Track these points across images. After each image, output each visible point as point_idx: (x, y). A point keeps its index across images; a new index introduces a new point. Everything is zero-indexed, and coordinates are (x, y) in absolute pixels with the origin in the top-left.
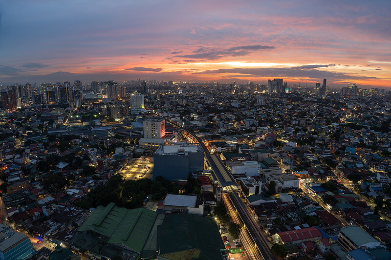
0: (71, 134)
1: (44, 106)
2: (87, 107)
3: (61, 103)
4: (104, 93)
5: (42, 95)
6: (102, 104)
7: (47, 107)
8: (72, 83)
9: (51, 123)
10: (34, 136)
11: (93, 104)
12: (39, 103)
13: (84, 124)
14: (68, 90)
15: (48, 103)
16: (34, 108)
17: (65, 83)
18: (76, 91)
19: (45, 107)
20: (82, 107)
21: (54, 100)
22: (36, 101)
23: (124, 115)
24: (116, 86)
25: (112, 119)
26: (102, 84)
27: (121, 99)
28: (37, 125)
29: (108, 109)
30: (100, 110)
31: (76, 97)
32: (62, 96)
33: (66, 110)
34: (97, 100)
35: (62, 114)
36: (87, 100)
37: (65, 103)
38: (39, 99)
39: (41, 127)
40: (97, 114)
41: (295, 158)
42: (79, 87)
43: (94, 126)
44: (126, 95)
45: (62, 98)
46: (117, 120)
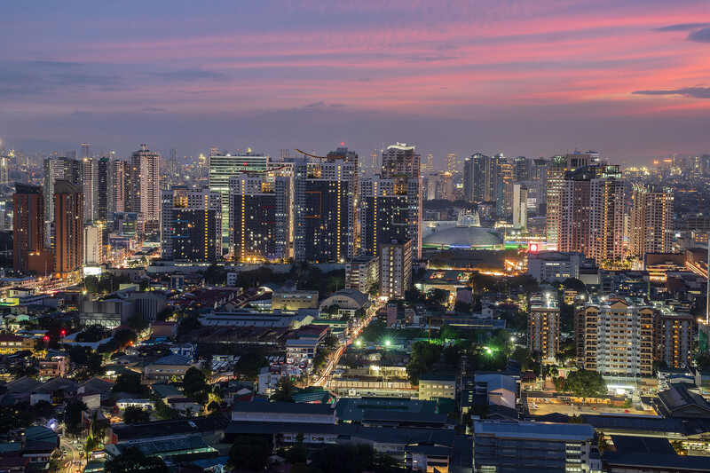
0: (355, 440)
1: (214, 275)
2: (442, 295)
3: (304, 266)
4: (538, 221)
5: (212, 213)
6: (527, 284)
7: (231, 277)
8: (369, 165)
9: (251, 362)
10: (160, 429)
11: (476, 278)
12: (192, 257)
13: (427, 391)
14: (346, 200)
15: (236, 258)
16: (163, 279)
17: (333, 157)
18: (388, 203)
19: (223, 278)
20: (413, 296)
21: (270, 248)
22: (176, 245)
23: (661, 365)
24: (615, 185)
25: (589, 381)
26: (523, 171)
27: (637, 266)
28: (178, 372)
29: (568, 316)
30: (519, 322)
31: (385, 239)
32: (308, 226)
33: (328, 302)
34: (495, 259)
35: (308, 320)
36: (440, 257)
37: (325, 268)
38: (197, 235)
39: (194, 385)
40: (500, 340)
42: (409, 182)
43: (484, 408)
44: (671, 239)
45: (309, 236)
46: (620, 390)
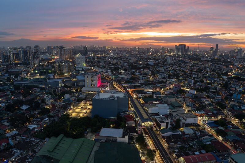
0: (32, 84)
1: (11, 64)
2: (44, 65)
3: (24, 62)
4: (56, 55)
5: (9, 56)
6: (55, 62)
7: (13, 64)
8: (32, 47)
9: (16, 76)
10: (4, 86)
11: (48, 62)
12: (7, 62)
13: (42, 77)
14: (29, 53)
15: (14, 62)
16: (3, 65)
17: (27, 47)
18: (35, 53)
19: (12, 65)
20: (40, 65)
21: (19, 60)
22: (4, 60)
23: (71, 71)
24: (65, 49)
25: (62, 74)
26: (54, 48)
27: (68, 59)
28: (6, 78)
29: (59, 66)
30: (54, 67)
31: (35, 58)
32: (24, 56)
33: (28, 67)
34: (51, 60)
35: (25, 69)
36: (44, 60)
37: (27, 62)
38: (7, 58)
39: (8, 79)
40: (51, 70)
41: (195, 102)
42: (38, 50)
43: (49, 78)
44: (72, 56)
45: (25, 58)
46: (66, 74)
